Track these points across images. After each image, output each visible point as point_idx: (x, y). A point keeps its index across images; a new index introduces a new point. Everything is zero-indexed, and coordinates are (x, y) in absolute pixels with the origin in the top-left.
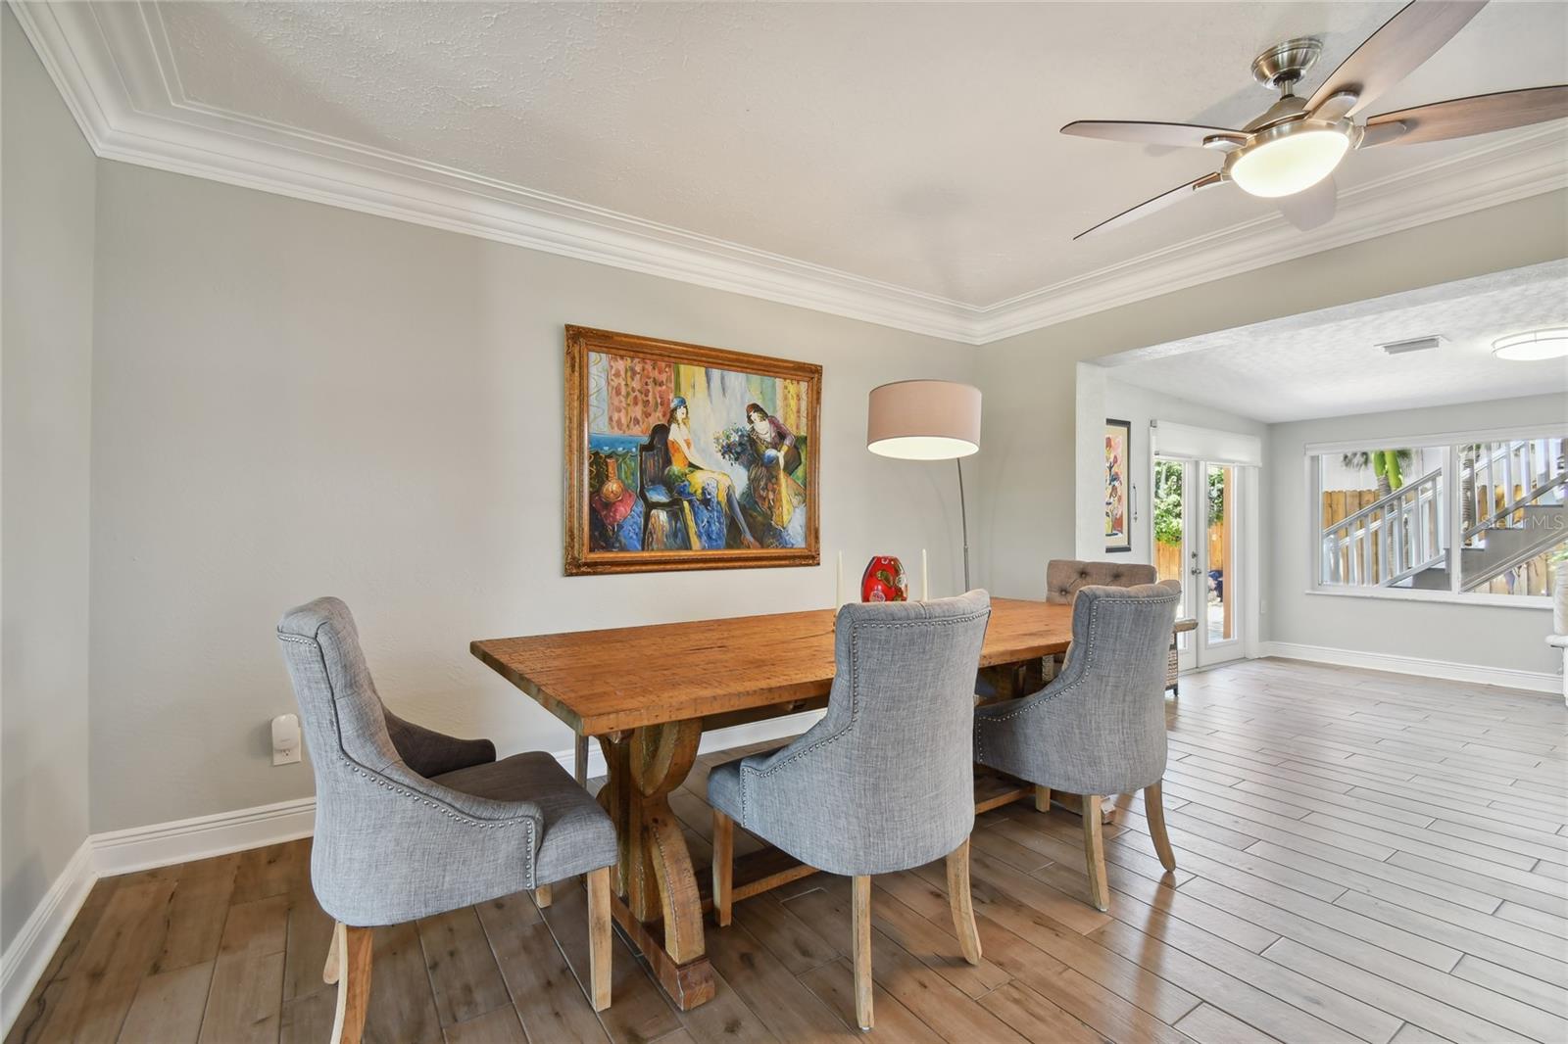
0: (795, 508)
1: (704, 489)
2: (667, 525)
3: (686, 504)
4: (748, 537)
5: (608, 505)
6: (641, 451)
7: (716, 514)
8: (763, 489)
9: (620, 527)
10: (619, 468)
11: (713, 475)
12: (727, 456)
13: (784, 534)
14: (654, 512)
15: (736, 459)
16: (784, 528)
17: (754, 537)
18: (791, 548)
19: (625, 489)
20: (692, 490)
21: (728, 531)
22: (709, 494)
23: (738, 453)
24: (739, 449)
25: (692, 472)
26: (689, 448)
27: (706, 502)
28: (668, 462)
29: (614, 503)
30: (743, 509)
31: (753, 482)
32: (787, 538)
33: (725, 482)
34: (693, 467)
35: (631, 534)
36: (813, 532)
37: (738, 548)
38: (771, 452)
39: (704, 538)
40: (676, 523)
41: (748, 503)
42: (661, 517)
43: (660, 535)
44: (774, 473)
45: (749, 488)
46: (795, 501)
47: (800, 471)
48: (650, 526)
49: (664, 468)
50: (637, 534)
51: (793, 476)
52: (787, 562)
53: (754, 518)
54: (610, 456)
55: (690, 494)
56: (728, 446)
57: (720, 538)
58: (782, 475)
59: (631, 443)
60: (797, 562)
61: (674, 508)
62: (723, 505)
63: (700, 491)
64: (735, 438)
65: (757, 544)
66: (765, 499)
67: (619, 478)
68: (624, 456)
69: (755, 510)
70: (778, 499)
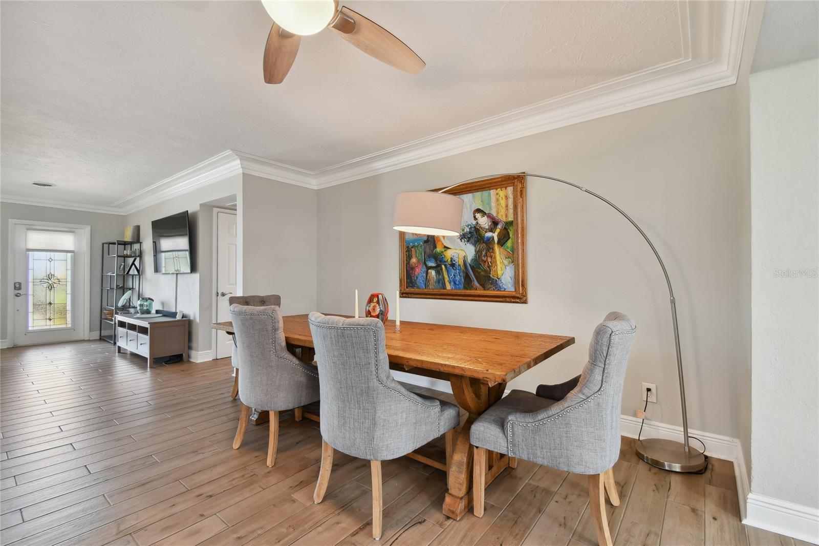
0: (505, 266)
1: (451, 258)
2: (435, 277)
3: (443, 266)
4: (476, 283)
5: (413, 268)
6: (424, 243)
7: (458, 271)
8: (484, 256)
9: (417, 278)
10: (416, 252)
11: (456, 251)
12: (463, 240)
13: (499, 282)
14: (429, 271)
15: (468, 241)
16: (499, 279)
17: (479, 284)
18: (504, 291)
19: (418, 261)
20: (445, 260)
21: (465, 280)
22: (454, 261)
23: (469, 238)
24: (469, 236)
25: (445, 250)
26: (444, 239)
27: (453, 265)
28: (435, 247)
29: (414, 268)
30: (472, 268)
31: (478, 253)
32: (501, 285)
33: (462, 254)
34: (447, 248)
35: (421, 281)
36: (521, 281)
37: (470, 289)
38: (489, 234)
39: (452, 283)
40: (439, 276)
41: (476, 264)
42: (433, 273)
43: (432, 281)
44: (491, 246)
45: (476, 255)
46: (506, 262)
47: (509, 243)
48: (428, 277)
49: (433, 250)
50: (423, 281)
51: (505, 246)
52: (501, 299)
53: (479, 273)
54: (412, 247)
55: (446, 262)
56: (464, 234)
57: (460, 284)
58: (496, 248)
59: (420, 240)
60: (508, 299)
61: (438, 269)
62: (461, 266)
63: (450, 260)
64: (467, 230)
65: (481, 287)
66: (485, 261)
67: (416, 256)
68: (417, 246)
69: (480, 268)
70: (494, 261)
